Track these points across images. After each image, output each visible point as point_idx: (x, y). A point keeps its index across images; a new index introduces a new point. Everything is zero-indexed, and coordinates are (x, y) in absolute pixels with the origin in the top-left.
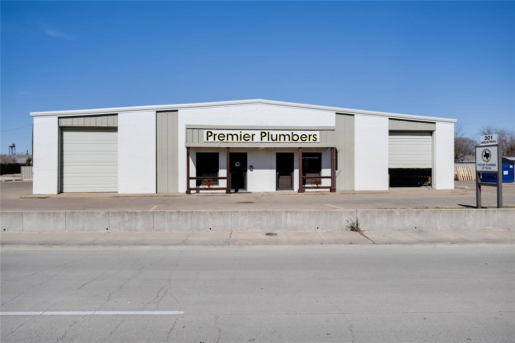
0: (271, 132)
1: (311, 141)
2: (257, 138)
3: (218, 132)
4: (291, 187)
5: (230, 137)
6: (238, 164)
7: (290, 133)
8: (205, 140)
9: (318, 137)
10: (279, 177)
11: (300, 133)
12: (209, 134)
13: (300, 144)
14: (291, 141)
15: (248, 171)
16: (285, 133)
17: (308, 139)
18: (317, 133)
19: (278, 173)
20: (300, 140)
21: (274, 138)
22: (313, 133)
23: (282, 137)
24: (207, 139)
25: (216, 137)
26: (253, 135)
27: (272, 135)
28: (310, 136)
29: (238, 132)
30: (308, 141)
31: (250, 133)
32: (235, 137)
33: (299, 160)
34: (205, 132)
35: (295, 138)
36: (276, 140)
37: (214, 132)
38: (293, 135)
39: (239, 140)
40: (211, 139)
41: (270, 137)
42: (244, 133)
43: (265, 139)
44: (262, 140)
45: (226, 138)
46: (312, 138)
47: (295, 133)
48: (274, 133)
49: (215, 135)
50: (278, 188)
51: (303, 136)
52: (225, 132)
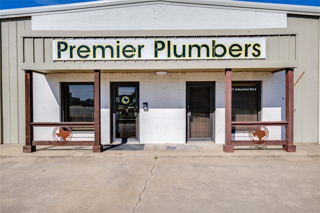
0: (173, 42)
1: (250, 56)
2: (148, 53)
3: (78, 43)
4: (210, 135)
5: (99, 51)
6: (126, 100)
7: (208, 41)
8: (55, 57)
9: (263, 49)
10: (191, 120)
11: (228, 42)
12: (63, 47)
13: (228, 62)
14: (211, 57)
15: (141, 110)
16: (200, 42)
17: (243, 52)
18: (262, 41)
19: (189, 114)
20: (227, 56)
21: (179, 52)
22: (252, 41)
23: (195, 50)
24: (59, 56)
25: (75, 51)
26: (140, 47)
27: (175, 47)
28: (247, 46)
29: (113, 43)
30: (243, 56)
31: (136, 43)
32: (108, 51)
33: (226, 93)
34: (55, 42)
35: (219, 51)
36: (184, 55)
37: (70, 42)
38: (215, 46)
39: (115, 58)
40: (65, 55)
41: (172, 50)
42: (123, 43)
43: (163, 55)
44: (156, 55)
45: (91, 53)
46: (251, 50)
47: (218, 41)
48: (179, 43)
49: (72, 48)
50: (189, 136)
51: (234, 48)
52: (90, 43)
